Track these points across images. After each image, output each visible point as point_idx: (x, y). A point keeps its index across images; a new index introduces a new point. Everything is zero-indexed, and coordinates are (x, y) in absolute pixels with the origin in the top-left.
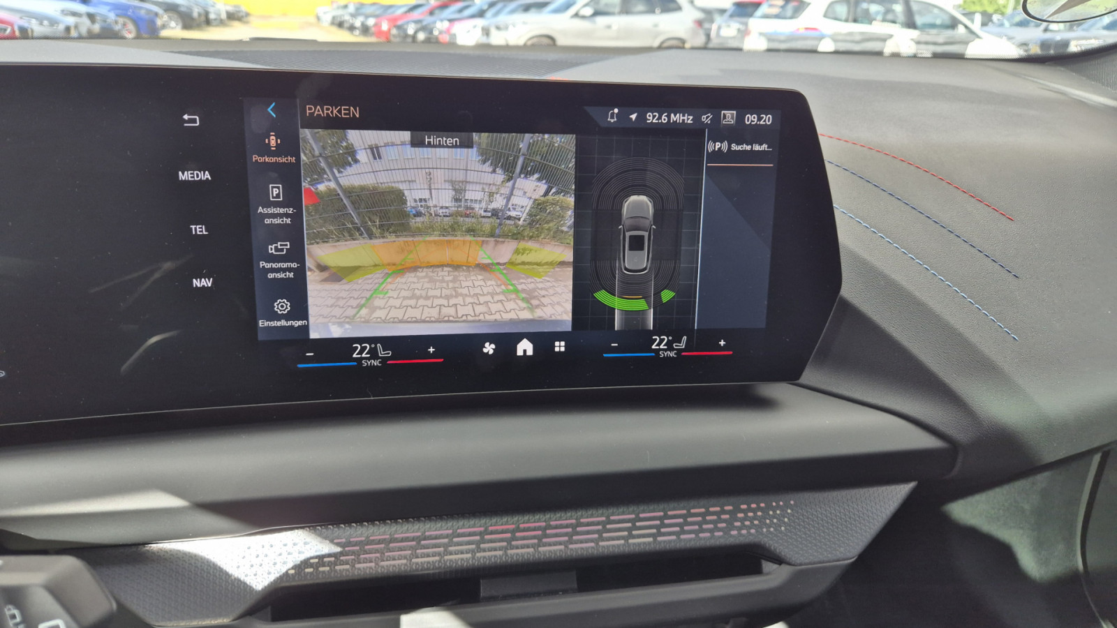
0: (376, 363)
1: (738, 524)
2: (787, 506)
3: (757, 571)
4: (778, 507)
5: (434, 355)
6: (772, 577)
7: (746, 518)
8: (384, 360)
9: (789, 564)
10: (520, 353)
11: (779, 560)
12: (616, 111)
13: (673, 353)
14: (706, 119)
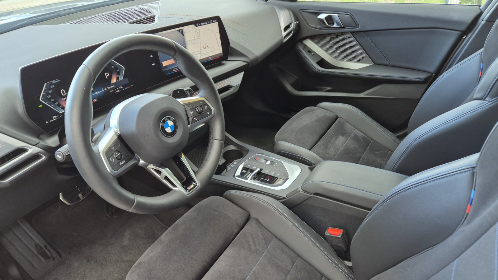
0: (177, 71)
3: (229, 89)
6: (232, 89)
7: (227, 82)
9: (233, 87)
12: (197, 24)
13: (212, 60)
14: (209, 22)
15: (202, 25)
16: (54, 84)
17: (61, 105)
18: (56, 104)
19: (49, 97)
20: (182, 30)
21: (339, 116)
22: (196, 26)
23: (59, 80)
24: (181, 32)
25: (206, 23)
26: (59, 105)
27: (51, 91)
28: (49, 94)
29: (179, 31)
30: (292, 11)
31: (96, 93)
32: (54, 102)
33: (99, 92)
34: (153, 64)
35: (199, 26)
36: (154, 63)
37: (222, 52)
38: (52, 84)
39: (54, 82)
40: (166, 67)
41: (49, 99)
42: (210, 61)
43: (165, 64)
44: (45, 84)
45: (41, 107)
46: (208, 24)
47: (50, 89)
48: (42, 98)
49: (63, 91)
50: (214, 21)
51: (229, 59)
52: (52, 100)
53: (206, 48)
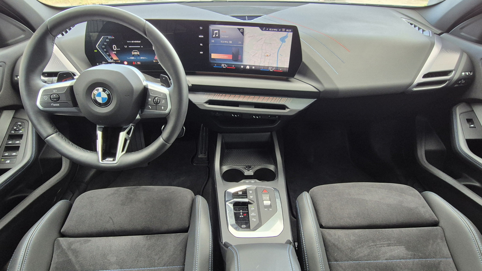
0: (225, 67)
1: (282, 100)
2: (291, 99)
3: (285, 109)
4: (289, 99)
5: (234, 67)
6: (287, 110)
7: (283, 100)
8: (226, 67)
9: (289, 109)
10: (247, 68)
11: (288, 108)
12: (264, 28)
13: (272, 71)
14: (280, 30)
15: (270, 31)
16: (109, 39)
17: (111, 56)
18: (108, 54)
19: (104, 47)
20: (243, 29)
21: (442, 223)
22: (262, 30)
23: (114, 38)
24: (241, 31)
25: (277, 30)
26: (109, 55)
27: (105, 43)
28: (103, 45)
29: (239, 29)
30: (468, 54)
31: (141, 58)
32: (106, 52)
33: (144, 58)
34: (201, 53)
35: (265, 30)
36: (202, 51)
37: (288, 67)
38: (107, 38)
39: (109, 37)
40: (214, 59)
41: (103, 49)
42: (269, 71)
43: (214, 56)
44: (103, 37)
45: (96, 52)
46: (278, 31)
47: (105, 42)
48: (98, 46)
49: (114, 46)
50: (287, 30)
51: (296, 76)
52: (105, 50)
53: (268, 56)
